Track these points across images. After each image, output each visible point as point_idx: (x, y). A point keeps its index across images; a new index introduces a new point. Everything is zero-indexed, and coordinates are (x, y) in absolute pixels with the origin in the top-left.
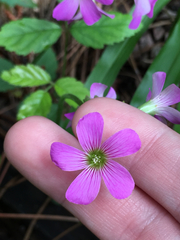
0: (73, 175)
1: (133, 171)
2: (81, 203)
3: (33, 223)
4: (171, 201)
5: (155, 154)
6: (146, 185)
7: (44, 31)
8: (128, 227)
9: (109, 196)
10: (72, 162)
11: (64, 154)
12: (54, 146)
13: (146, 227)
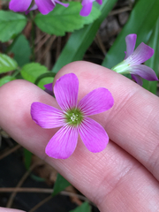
0: (52, 132)
1: (108, 128)
2: (60, 158)
3: (13, 196)
4: (143, 153)
5: (128, 110)
6: (121, 140)
7: (11, 21)
8: (105, 179)
9: (87, 151)
10: (51, 120)
11: (42, 113)
12: (34, 106)
13: (121, 179)
